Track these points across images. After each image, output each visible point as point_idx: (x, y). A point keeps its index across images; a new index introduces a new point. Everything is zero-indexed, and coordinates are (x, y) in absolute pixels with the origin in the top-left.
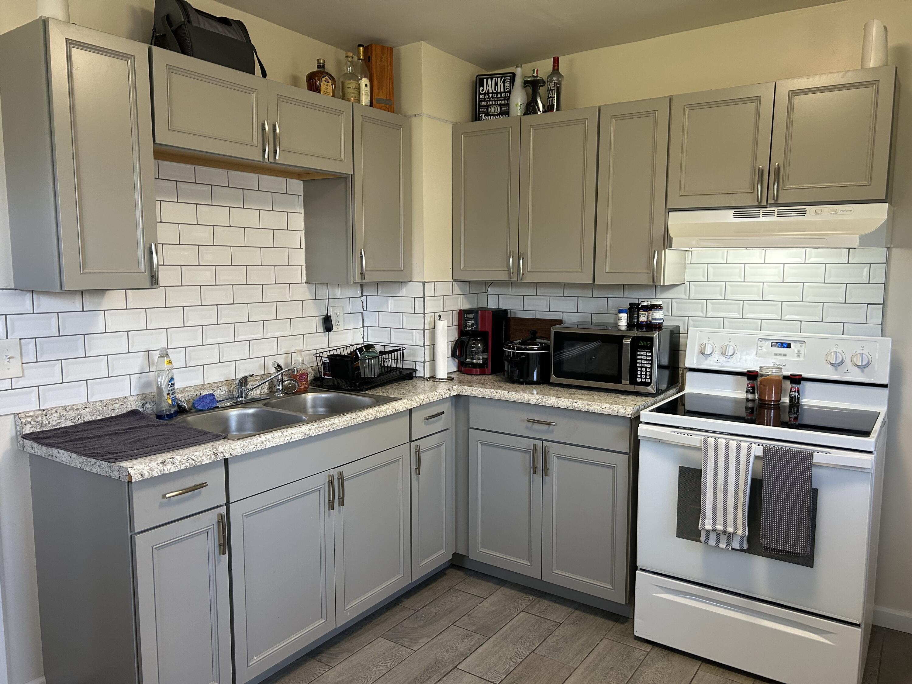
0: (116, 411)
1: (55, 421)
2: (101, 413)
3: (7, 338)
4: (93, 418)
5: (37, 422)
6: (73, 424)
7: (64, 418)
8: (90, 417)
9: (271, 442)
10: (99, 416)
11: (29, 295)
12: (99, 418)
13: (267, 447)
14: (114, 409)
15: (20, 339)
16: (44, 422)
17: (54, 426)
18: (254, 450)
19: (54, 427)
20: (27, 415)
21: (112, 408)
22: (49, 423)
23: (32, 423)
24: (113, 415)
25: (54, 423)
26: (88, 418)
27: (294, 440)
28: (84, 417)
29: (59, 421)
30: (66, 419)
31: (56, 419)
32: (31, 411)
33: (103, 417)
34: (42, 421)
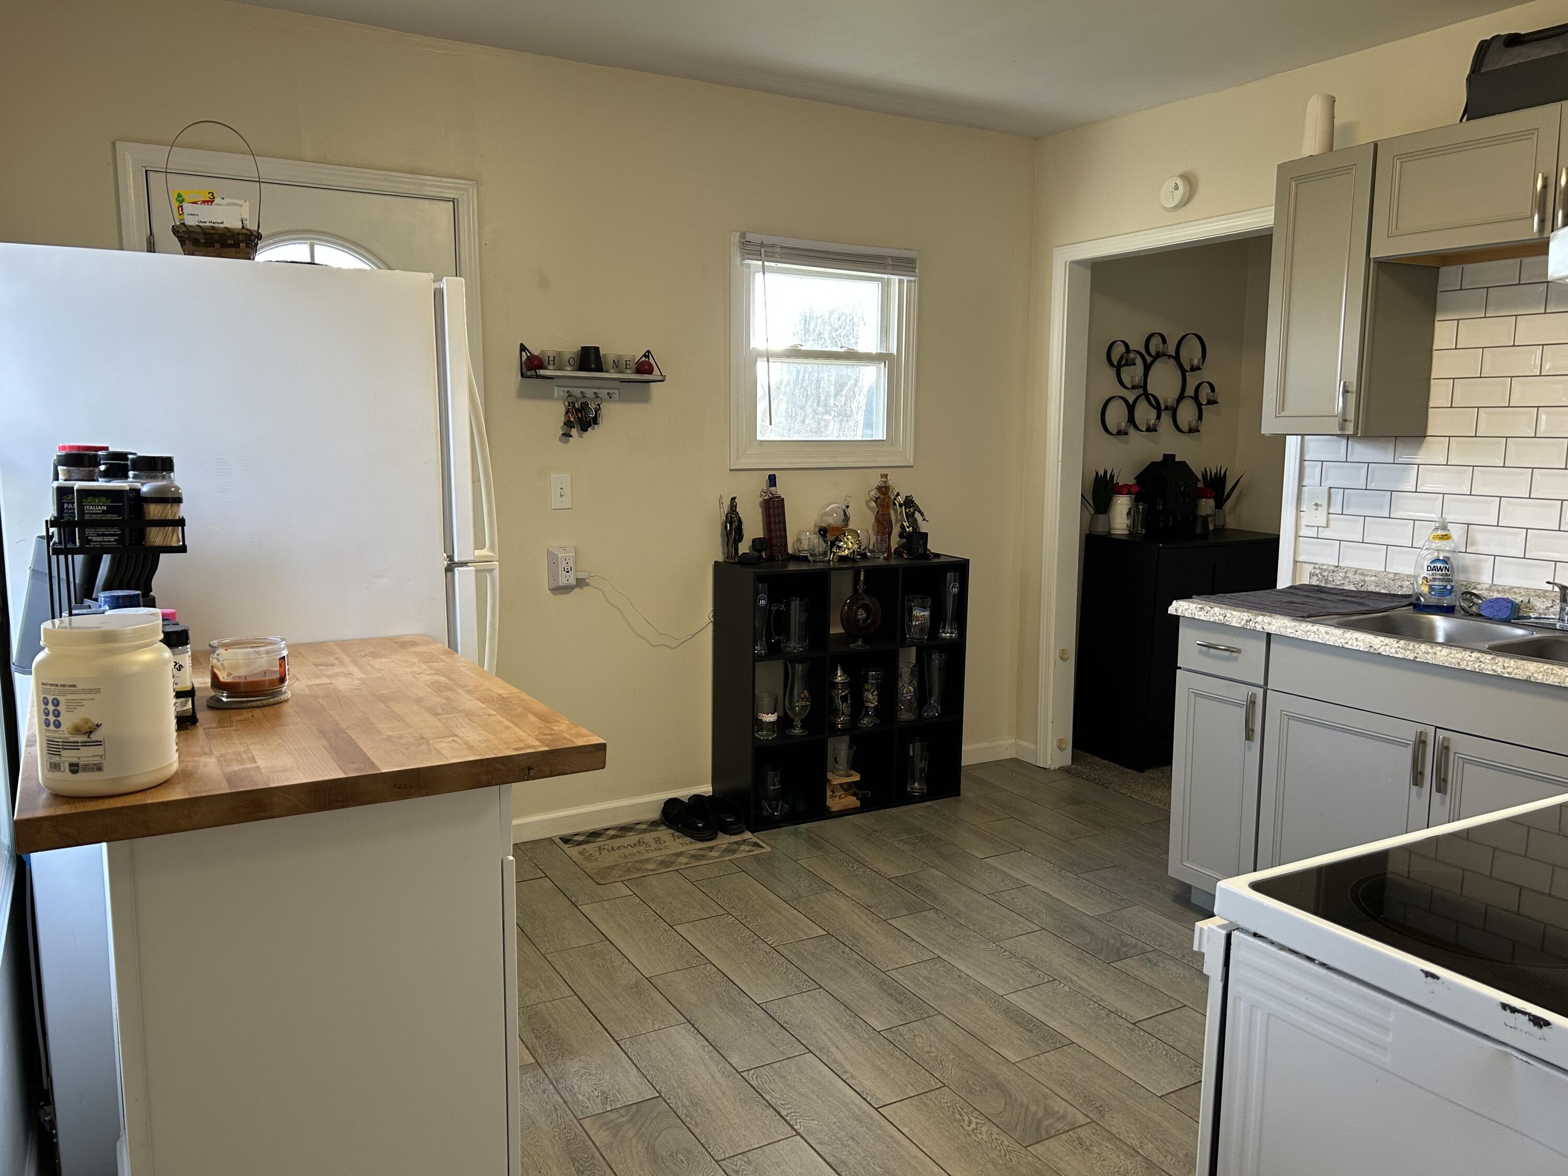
0: (1404, 590)
1: (1340, 581)
2: (1387, 587)
3: (1321, 485)
4: (1377, 590)
5: (1324, 576)
6: (1356, 589)
7: (1348, 580)
8: (1374, 588)
9: (1316, 636)
10: (1384, 589)
11: (1344, 442)
12: (1383, 591)
13: (1309, 639)
14: (1401, 587)
15: (1330, 488)
16: (1329, 578)
17: (1337, 585)
18: (1292, 635)
19: (1338, 587)
20: (1321, 567)
21: (1400, 584)
22: (1333, 581)
23: (1319, 576)
24: (1399, 593)
25: (1338, 583)
26: (1372, 588)
27: (1352, 648)
28: (1368, 586)
29: (1342, 582)
30: (1349, 582)
31: (1340, 578)
32: (1325, 564)
33: (1388, 592)
34: (1328, 576)
